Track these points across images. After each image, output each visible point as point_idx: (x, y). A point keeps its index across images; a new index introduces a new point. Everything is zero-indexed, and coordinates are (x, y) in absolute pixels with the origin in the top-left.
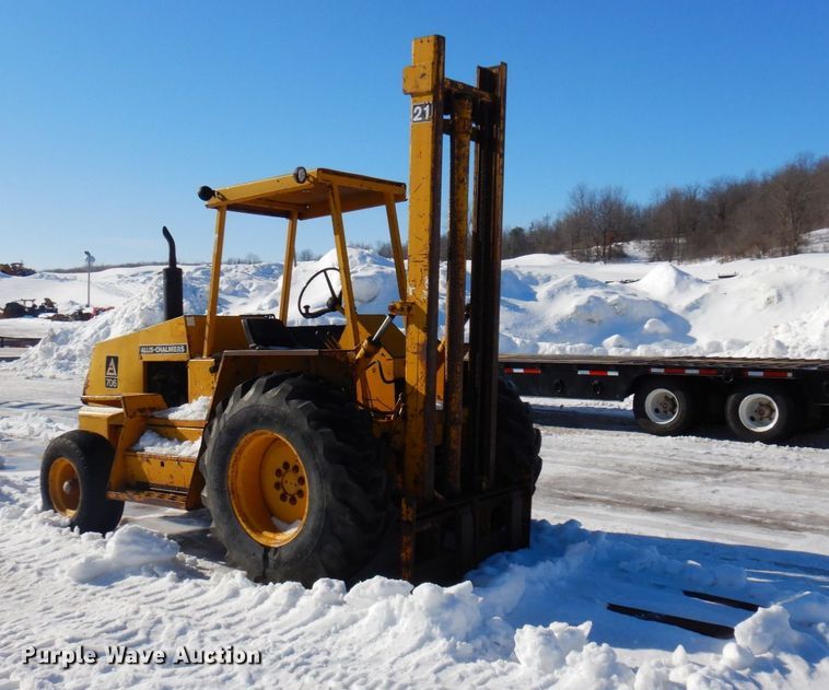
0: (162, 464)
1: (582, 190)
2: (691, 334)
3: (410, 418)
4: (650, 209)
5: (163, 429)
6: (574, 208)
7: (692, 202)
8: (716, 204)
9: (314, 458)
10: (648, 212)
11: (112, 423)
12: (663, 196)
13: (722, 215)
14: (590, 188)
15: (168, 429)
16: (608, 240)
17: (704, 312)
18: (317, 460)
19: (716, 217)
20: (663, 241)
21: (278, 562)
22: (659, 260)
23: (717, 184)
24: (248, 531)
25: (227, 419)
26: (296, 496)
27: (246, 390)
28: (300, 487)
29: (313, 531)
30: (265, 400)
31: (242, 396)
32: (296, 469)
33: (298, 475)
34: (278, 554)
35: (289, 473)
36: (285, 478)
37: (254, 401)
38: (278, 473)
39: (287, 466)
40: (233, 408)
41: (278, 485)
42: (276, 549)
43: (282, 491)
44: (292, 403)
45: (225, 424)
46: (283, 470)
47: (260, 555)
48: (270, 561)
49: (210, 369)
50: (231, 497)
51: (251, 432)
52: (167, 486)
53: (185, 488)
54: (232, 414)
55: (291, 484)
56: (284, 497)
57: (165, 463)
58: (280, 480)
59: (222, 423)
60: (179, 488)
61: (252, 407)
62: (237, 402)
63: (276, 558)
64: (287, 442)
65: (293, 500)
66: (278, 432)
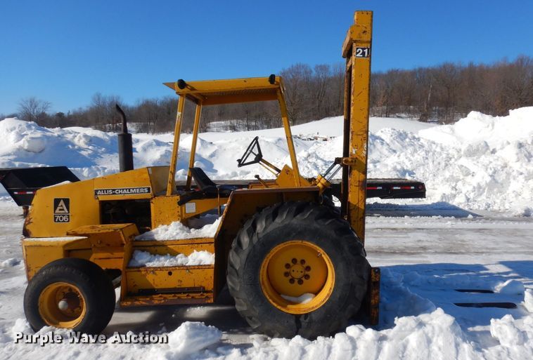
0: (170, 273)
1: (99, 96)
2: (214, 168)
3: (352, 223)
4: (133, 108)
5: (152, 248)
6: (95, 104)
7: (155, 107)
8: (166, 108)
9: (342, 254)
10: (132, 109)
11: (67, 248)
12: (141, 102)
13: (169, 113)
14: (103, 95)
15: (156, 248)
16: (115, 121)
17: (218, 158)
18: (345, 255)
19: (166, 114)
20: (142, 124)
21: (310, 322)
22: (141, 132)
23: (165, 98)
24: (279, 307)
25: (260, 236)
26: (303, 279)
27: (275, 215)
28: (307, 273)
29: (340, 298)
30: (297, 221)
31: (274, 220)
32: (303, 262)
33: (305, 266)
34: (309, 318)
35: (296, 265)
36: (292, 269)
37: (287, 222)
38: (288, 266)
39: (294, 261)
40: (266, 228)
41: (287, 274)
42: (306, 315)
43: (290, 277)
44: (320, 221)
45: (259, 239)
46: (291, 264)
47: (292, 322)
48: (303, 324)
49: (178, 203)
50: (263, 287)
51: (283, 242)
52: (175, 289)
53: (195, 288)
54: (265, 233)
55: (297, 271)
56: (292, 281)
57: (173, 273)
58: (288, 270)
59: (255, 239)
60: (189, 289)
61: (286, 226)
62: (270, 224)
63: (307, 321)
64: (315, 246)
65: (300, 282)
66: (308, 241)
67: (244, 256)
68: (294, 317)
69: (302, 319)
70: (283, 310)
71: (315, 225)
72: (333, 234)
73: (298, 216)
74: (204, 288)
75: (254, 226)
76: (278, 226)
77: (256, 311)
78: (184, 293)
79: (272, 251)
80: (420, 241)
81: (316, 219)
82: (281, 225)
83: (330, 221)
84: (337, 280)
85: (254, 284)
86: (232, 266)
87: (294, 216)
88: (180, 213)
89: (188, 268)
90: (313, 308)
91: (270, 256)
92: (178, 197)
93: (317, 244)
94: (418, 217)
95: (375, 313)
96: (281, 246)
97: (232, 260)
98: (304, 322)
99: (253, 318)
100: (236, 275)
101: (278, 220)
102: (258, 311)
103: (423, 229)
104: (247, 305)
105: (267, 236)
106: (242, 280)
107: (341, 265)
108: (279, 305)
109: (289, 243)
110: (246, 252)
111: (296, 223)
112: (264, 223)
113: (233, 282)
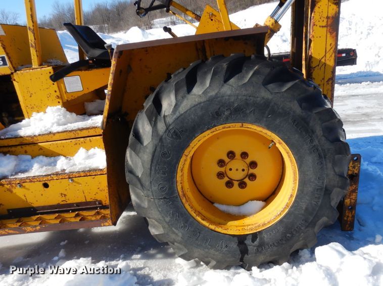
0: (46, 185)
9: (312, 141)
18: (316, 142)
21: (262, 245)
25: (170, 120)
26: (247, 180)
27: (191, 82)
28: (252, 171)
29: (307, 209)
30: (232, 89)
31: (189, 90)
32: (244, 155)
33: (248, 160)
34: (258, 240)
35: (234, 160)
36: (229, 167)
37: (212, 93)
38: (221, 163)
39: (231, 155)
40: (176, 106)
41: (220, 175)
42: (254, 236)
43: (226, 179)
44: (271, 86)
45: (168, 126)
46: (227, 160)
47: (234, 245)
48: (250, 248)
49: (51, 77)
50: (184, 201)
51: (208, 129)
52: (59, 206)
53: (87, 203)
54: (177, 114)
55: (237, 169)
56: (229, 184)
57: (50, 183)
58: (222, 169)
59: (161, 127)
60: (78, 204)
61: (211, 100)
62: (183, 97)
63: (256, 243)
64: (265, 131)
65: (242, 185)
66: (252, 123)
67: (147, 156)
68: (236, 239)
69: (248, 242)
70: (219, 229)
71: (264, 94)
72: (296, 108)
73: (232, 81)
74: (100, 202)
75: (158, 105)
76: (197, 100)
77: (178, 234)
78: (73, 211)
79: (192, 145)
80: (359, 108)
81: (266, 83)
82: (203, 99)
83: (289, 85)
84: (303, 183)
85: (170, 197)
86: (131, 172)
87: (226, 81)
88: (58, 93)
89: (71, 176)
90: (264, 224)
91: (190, 152)
92: (50, 69)
93: (269, 128)
94: (348, 84)
95: (350, 215)
96: (207, 135)
97: (130, 163)
98: (251, 246)
99: (175, 243)
100: (139, 186)
101: (197, 90)
102: (180, 234)
103: (357, 96)
104: (164, 228)
105: (181, 119)
106: (150, 193)
107: (310, 159)
108: (212, 222)
109: (220, 129)
110: (150, 150)
111: (229, 92)
112: (173, 97)
113: (137, 195)
